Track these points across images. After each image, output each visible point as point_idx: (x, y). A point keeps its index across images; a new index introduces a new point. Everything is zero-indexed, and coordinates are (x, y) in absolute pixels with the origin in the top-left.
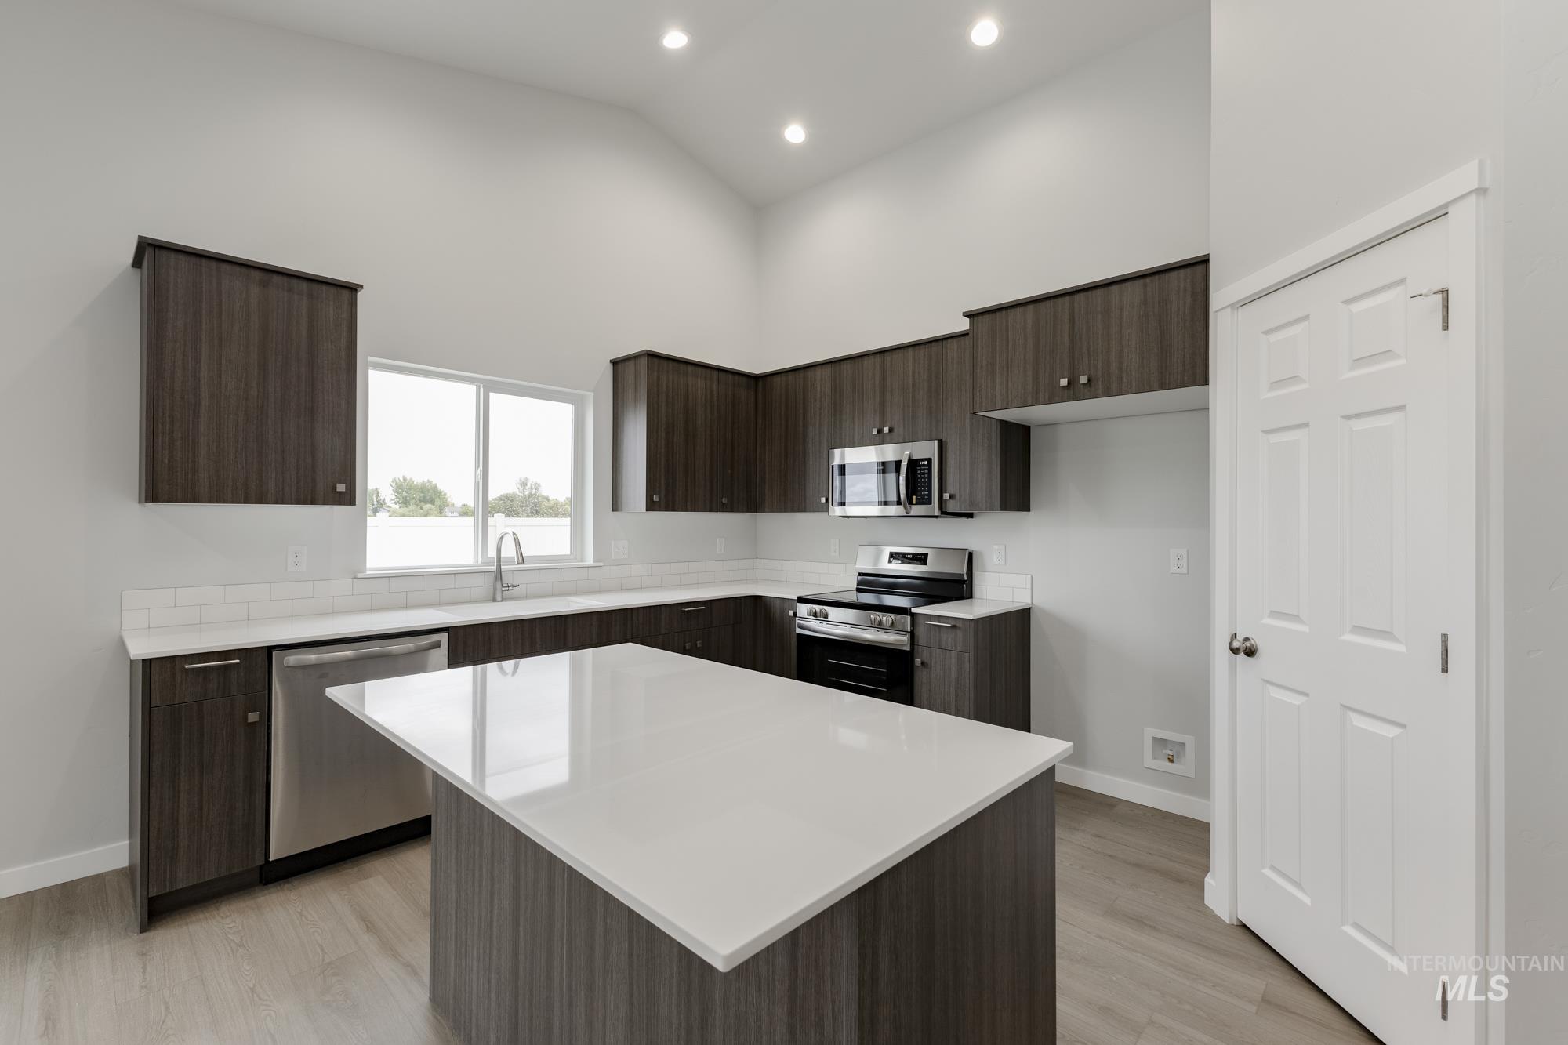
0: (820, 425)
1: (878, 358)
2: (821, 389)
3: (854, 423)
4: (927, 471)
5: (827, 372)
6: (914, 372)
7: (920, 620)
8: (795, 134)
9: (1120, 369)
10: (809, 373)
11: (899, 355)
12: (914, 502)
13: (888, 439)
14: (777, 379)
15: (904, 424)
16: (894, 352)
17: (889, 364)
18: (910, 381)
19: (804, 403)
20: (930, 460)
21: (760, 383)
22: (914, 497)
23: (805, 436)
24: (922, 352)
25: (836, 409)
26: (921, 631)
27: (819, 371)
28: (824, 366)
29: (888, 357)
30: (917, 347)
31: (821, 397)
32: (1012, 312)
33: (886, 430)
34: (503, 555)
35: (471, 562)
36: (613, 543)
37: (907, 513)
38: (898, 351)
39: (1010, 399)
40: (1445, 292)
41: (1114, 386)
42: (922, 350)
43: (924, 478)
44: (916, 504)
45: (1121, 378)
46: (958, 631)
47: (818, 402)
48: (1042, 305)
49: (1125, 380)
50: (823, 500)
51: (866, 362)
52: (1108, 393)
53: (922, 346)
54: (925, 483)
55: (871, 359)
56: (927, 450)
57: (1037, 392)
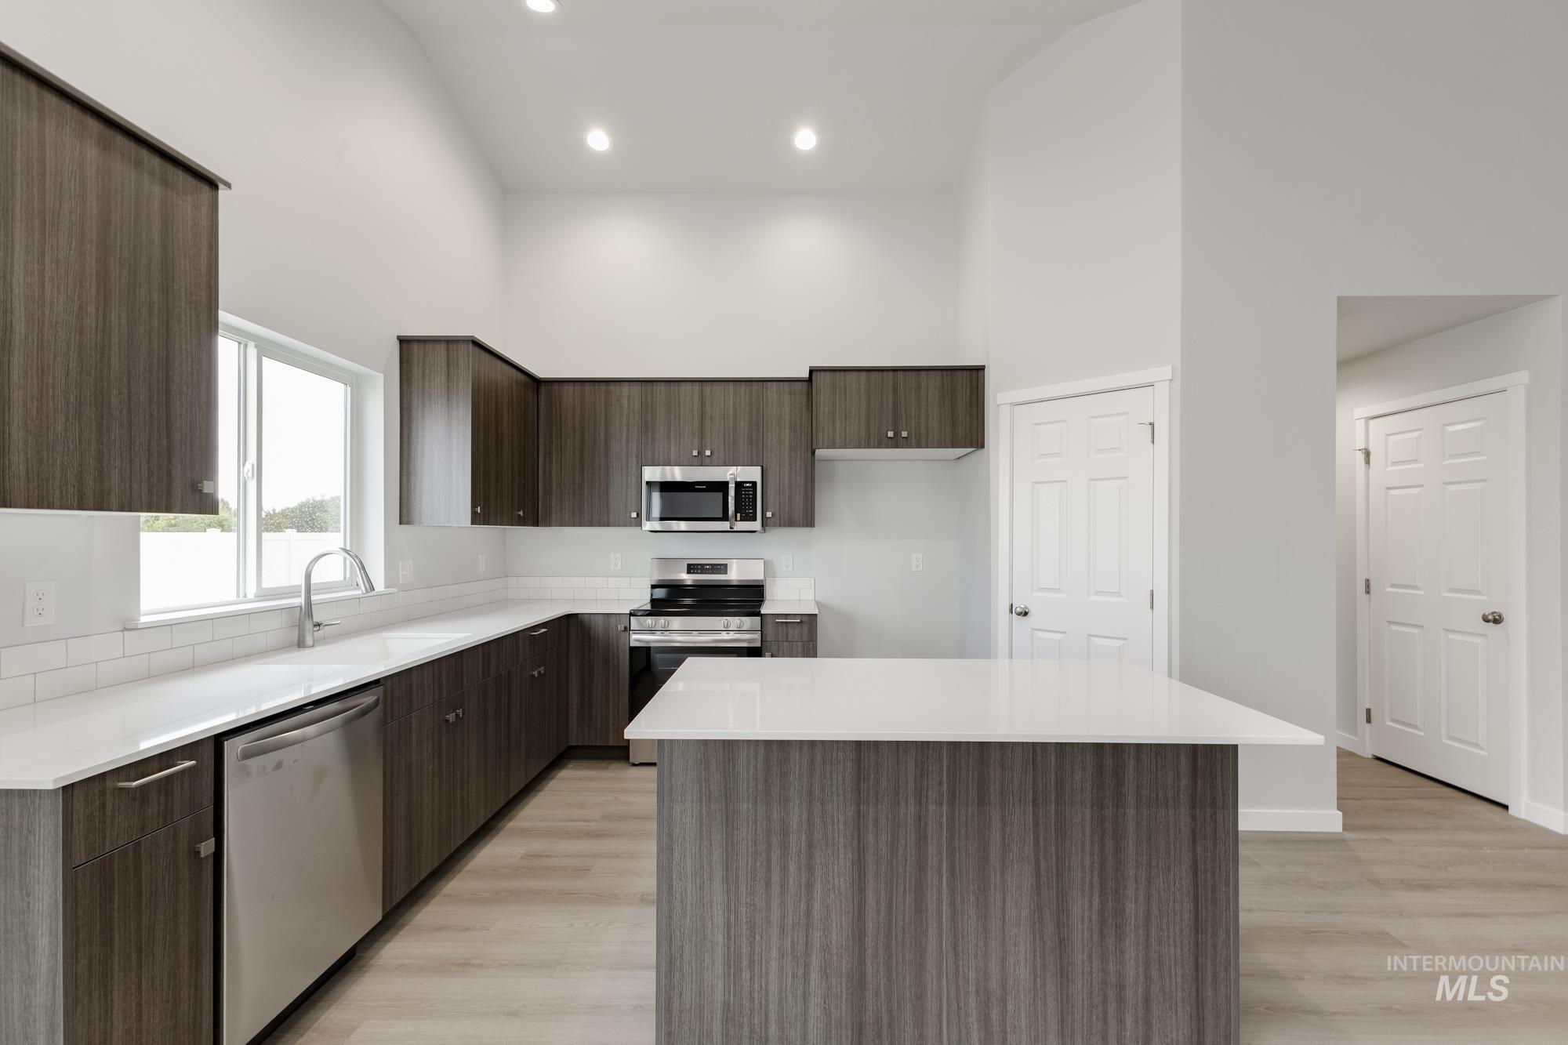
0: (628, 441)
1: (696, 386)
2: (629, 405)
3: (669, 442)
4: (751, 493)
5: (636, 389)
6: (734, 405)
7: (769, 621)
8: (598, 140)
9: (927, 431)
10: (613, 388)
11: (718, 387)
12: (738, 519)
13: (708, 461)
14: (568, 389)
15: (725, 450)
16: (714, 383)
17: (708, 393)
18: (731, 412)
19: (606, 416)
20: (754, 484)
21: (543, 389)
22: (739, 515)
23: (607, 449)
24: (743, 389)
25: (647, 429)
26: (770, 629)
27: (625, 388)
28: (632, 384)
29: (707, 387)
30: (738, 383)
31: (629, 414)
32: (849, 374)
33: (708, 453)
34: (314, 580)
35: (233, 597)
36: (400, 562)
37: (731, 528)
38: (718, 383)
39: (847, 441)
40: (1152, 424)
41: (923, 441)
42: (743, 387)
43: (749, 498)
44: (741, 520)
45: (927, 436)
46: (804, 625)
47: (625, 418)
48: (873, 373)
49: (930, 439)
50: (634, 515)
51: (683, 387)
52: (919, 446)
53: (743, 383)
54: (749, 505)
55: (689, 386)
56: (752, 474)
57: (869, 438)
